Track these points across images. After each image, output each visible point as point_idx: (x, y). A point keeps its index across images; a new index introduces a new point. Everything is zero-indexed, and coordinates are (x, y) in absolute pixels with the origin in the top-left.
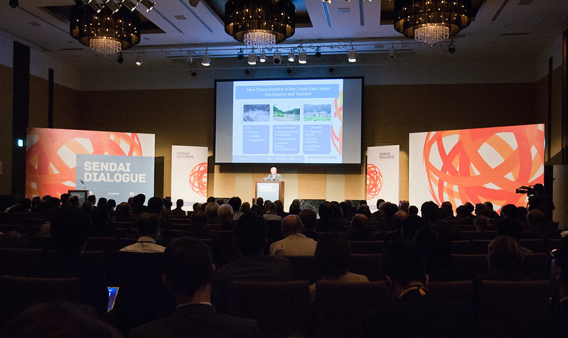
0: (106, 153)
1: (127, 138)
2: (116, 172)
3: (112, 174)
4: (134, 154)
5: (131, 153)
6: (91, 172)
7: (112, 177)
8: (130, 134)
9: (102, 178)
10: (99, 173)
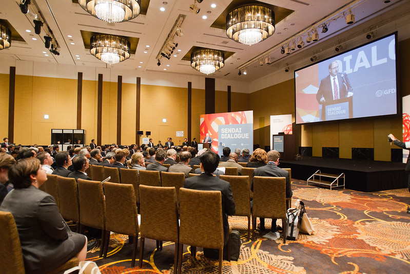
0: (230, 124)
1: (239, 114)
2: (235, 133)
3: (233, 134)
4: (243, 123)
5: (241, 123)
6: (224, 133)
7: (233, 136)
8: (240, 112)
9: (229, 136)
10: (228, 134)
